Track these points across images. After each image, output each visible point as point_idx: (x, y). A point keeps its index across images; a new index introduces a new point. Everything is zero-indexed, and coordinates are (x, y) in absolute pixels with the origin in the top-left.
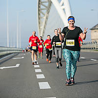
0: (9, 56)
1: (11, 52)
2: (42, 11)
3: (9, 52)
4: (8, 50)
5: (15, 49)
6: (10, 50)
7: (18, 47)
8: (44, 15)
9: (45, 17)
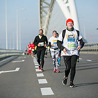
0: (10, 58)
1: (10, 54)
2: (44, 9)
3: (8, 55)
4: (7, 53)
5: (15, 51)
6: (9, 53)
7: (18, 49)
8: (47, 13)
9: (47, 16)
